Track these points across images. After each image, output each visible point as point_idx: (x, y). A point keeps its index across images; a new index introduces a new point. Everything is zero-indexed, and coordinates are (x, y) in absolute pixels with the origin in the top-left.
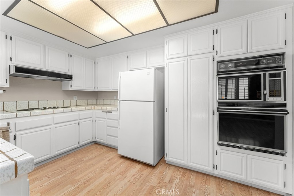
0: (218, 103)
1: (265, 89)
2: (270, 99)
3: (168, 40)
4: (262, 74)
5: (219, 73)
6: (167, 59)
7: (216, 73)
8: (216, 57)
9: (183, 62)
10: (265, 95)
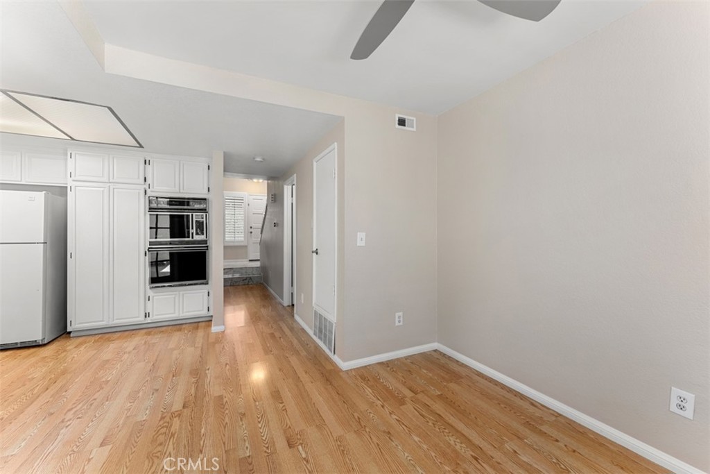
0: (150, 242)
1: (192, 228)
2: (197, 238)
3: (76, 154)
4: (190, 214)
5: (151, 209)
6: (74, 181)
7: (148, 209)
8: (148, 191)
9: (102, 189)
10: (192, 233)
